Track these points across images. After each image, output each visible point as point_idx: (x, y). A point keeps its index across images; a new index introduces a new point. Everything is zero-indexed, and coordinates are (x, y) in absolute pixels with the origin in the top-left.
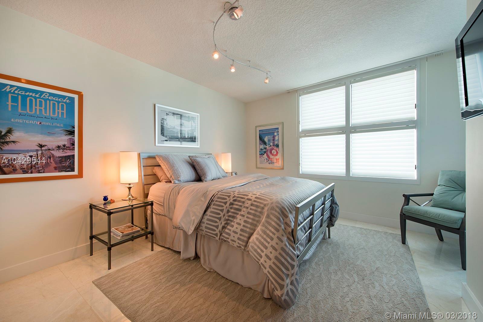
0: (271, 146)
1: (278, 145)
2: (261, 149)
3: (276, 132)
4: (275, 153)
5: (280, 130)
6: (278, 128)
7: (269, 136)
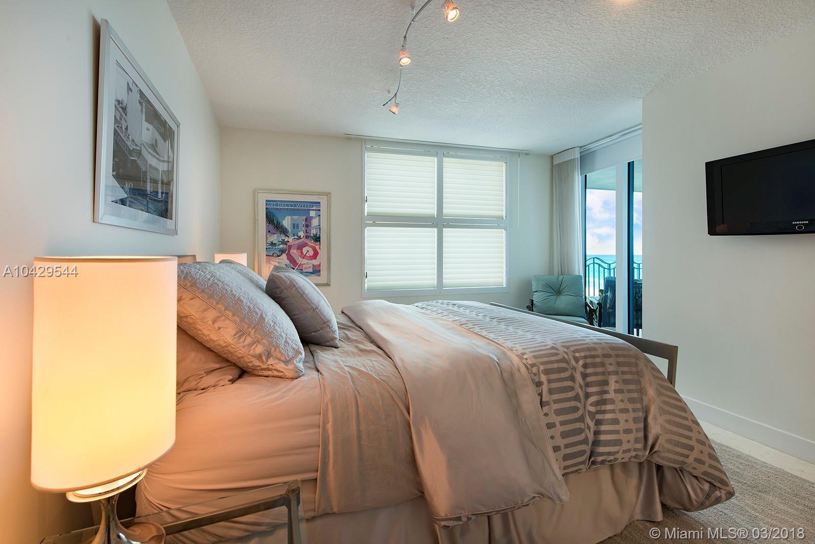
0: (300, 238)
1: (319, 237)
2: (272, 244)
3: (314, 210)
4: (311, 253)
5: (323, 207)
6: (319, 203)
7: (294, 217)
